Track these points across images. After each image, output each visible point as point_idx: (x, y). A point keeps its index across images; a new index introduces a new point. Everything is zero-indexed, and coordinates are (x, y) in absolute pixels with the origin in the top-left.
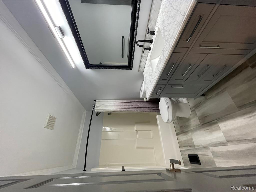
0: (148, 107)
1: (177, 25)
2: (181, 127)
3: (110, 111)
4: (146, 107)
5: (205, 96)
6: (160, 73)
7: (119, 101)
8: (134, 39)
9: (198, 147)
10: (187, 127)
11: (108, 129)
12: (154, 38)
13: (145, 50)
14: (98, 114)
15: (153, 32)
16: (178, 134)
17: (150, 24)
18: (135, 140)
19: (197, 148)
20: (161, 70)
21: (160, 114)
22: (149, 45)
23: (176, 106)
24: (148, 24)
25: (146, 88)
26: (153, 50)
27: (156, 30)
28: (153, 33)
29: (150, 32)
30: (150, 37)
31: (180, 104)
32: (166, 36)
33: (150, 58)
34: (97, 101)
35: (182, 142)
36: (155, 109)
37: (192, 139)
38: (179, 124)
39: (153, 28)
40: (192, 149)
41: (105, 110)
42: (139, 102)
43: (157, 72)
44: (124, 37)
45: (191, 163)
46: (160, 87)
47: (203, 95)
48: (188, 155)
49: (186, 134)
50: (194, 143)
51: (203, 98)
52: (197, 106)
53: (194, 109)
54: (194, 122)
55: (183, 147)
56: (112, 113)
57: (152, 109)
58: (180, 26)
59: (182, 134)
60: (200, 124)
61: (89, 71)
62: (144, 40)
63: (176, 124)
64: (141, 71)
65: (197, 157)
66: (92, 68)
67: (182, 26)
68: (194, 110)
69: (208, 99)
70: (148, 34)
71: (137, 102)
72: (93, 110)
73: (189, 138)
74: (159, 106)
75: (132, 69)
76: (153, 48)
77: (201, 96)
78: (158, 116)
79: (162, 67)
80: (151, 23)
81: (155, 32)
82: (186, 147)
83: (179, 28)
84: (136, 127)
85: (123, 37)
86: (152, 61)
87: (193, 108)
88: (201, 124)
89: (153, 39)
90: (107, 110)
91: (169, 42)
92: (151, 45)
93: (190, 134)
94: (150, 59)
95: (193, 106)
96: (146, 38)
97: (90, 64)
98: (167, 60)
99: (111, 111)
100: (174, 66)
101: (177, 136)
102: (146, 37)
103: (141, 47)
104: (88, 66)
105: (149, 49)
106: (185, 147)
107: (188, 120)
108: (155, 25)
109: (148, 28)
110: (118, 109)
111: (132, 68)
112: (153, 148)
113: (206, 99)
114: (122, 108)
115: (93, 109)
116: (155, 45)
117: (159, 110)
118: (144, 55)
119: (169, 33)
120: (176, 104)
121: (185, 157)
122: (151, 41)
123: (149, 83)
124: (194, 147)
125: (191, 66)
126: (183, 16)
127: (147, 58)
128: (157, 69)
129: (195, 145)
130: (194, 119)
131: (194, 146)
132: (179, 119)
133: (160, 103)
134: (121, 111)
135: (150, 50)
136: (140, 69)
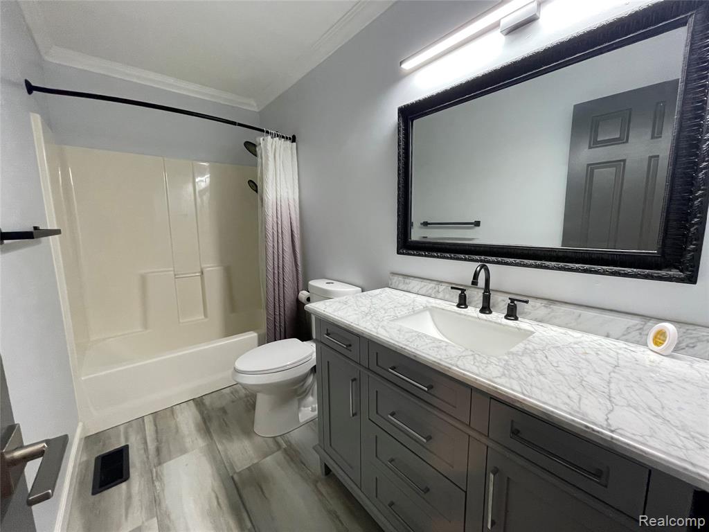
0: (282, 305)
1: (567, 401)
2: (223, 410)
3: (262, 183)
4: (282, 298)
5: (323, 477)
6: (401, 345)
7: (296, 214)
8: (494, 258)
9: (157, 476)
10: (225, 431)
11: (203, 181)
12: (498, 316)
13: (460, 292)
14: (251, 147)
15: (514, 314)
16: (199, 402)
17: (538, 304)
18: (172, 269)
19: (154, 475)
20: (413, 351)
21: (261, 342)
22: (474, 304)
23: (291, 391)
24: (537, 298)
25: (344, 298)
26: (460, 314)
27: (523, 324)
28: (512, 313)
29: (515, 305)
30: (498, 304)
31: (295, 402)
32: (521, 361)
33: (436, 308)
34: (294, 144)
35: (174, 419)
36: (277, 325)
37: (183, 451)
38: (233, 402)
39: (525, 315)
40: (148, 458)
41: (267, 170)
42: (297, 277)
43: (401, 336)
44: (477, 228)
45: (97, 459)
46: (350, 345)
47: (328, 471)
48: (127, 447)
49: (199, 430)
50: (170, 460)
51: (318, 470)
52: (292, 455)
53: (284, 446)
54: (241, 452)
55: (156, 425)
56: (257, 192)
57: (277, 318)
58: (570, 414)
59: (199, 417)
60: (238, 471)
61: (393, 118)
62: (491, 287)
63: (232, 393)
64: (394, 281)
65: (121, 477)
66: (402, 127)
67: (573, 421)
68: (279, 446)
69: (316, 486)
70: (510, 299)
71: (297, 270)
72: (263, 131)
73: (188, 442)
74: (285, 338)
75: (398, 253)
76: (469, 316)
77: (325, 465)
78: (252, 336)
79: (424, 355)
80: (540, 307)
81: (516, 319)
82: (154, 436)
83: (565, 411)
84: (214, 272)
85: (477, 224)
86: (428, 314)
87: (286, 442)
88: (236, 477)
89: (494, 314)
90: (265, 177)
91: (506, 372)
92: (473, 309)
93: (201, 443)
94: (433, 307)
95: (293, 442)
96: (495, 293)
97: (414, 121)
98: (450, 368)
99: (264, 191)
100: (426, 389)
101: (193, 399)
102: (499, 294)
103: (474, 279)
104: (409, 114)
105: (463, 303)
106: (157, 432)
107: (247, 430)
108: (536, 320)
109: (525, 299)
110: (270, 211)
111: (403, 254)
112: (145, 325)
113: (317, 482)
114: (275, 225)
115: (267, 132)
116: (477, 320)
117: (275, 340)
118: (442, 287)
119: (533, 372)
120: (296, 390)
121: (119, 436)
122: (486, 309)
123: (362, 309)
124: (156, 461)
125: (425, 440)
126: (606, 423)
127: (433, 295)
128: (410, 334)
129: (165, 465)
130: (251, 452)
131: (160, 464)
132: (248, 401)
133: (296, 341)
134: (264, 222)
135: (459, 306)
136: (401, 278)
